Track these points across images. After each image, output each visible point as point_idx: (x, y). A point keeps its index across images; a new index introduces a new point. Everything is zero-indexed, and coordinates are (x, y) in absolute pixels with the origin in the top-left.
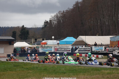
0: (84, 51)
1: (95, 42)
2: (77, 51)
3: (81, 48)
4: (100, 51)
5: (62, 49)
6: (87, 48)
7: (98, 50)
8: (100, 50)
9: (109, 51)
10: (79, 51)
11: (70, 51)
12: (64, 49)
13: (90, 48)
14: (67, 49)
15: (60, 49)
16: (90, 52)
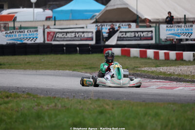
0: (135, 38)
1: (169, 13)
2: (113, 41)
3: (126, 32)
5: (69, 35)
6: (143, 32)
7: (179, 36)
8: (185, 37)
10: (119, 39)
11: (91, 39)
12: (73, 35)
13: (153, 29)
14: (83, 32)
15: (63, 35)
16: (153, 42)
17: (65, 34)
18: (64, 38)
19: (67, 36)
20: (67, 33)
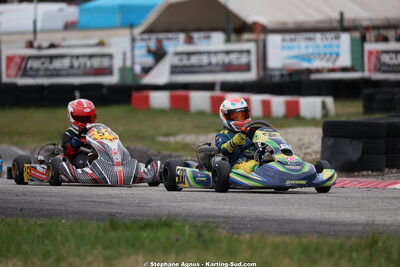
0: (210, 69)
3: (189, 54)
4: (318, 71)
5: (57, 64)
6: (227, 53)
7: (309, 60)
9: (381, 67)
10: (175, 70)
12: (66, 62)
13: (251, 46)
14: (91, 56)
15: (43, 63)
16: (251, 76)
17: (48, 61)
18: (47, 70)
19: (52, 66)
20: (52, 58)
